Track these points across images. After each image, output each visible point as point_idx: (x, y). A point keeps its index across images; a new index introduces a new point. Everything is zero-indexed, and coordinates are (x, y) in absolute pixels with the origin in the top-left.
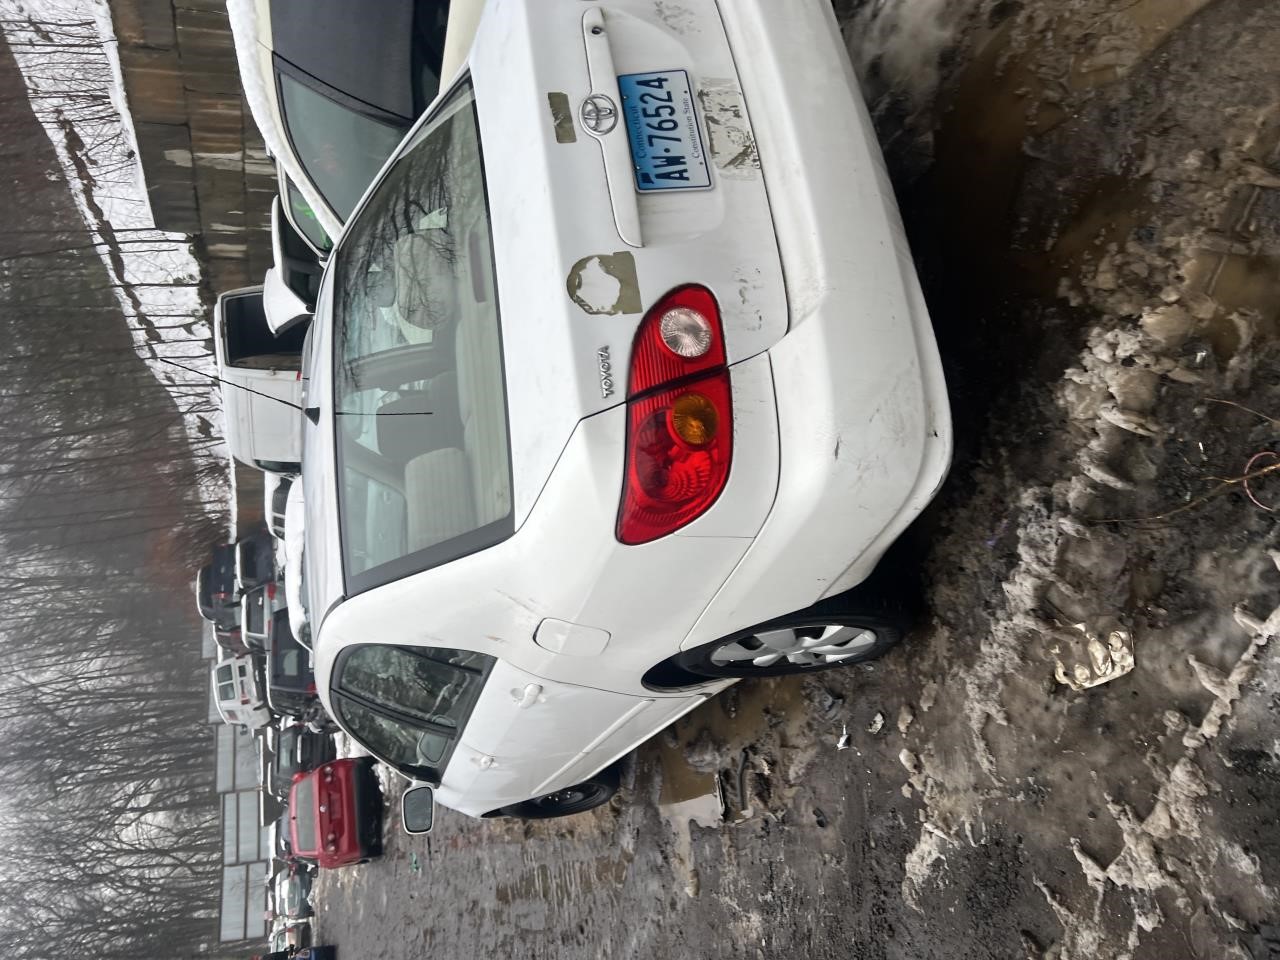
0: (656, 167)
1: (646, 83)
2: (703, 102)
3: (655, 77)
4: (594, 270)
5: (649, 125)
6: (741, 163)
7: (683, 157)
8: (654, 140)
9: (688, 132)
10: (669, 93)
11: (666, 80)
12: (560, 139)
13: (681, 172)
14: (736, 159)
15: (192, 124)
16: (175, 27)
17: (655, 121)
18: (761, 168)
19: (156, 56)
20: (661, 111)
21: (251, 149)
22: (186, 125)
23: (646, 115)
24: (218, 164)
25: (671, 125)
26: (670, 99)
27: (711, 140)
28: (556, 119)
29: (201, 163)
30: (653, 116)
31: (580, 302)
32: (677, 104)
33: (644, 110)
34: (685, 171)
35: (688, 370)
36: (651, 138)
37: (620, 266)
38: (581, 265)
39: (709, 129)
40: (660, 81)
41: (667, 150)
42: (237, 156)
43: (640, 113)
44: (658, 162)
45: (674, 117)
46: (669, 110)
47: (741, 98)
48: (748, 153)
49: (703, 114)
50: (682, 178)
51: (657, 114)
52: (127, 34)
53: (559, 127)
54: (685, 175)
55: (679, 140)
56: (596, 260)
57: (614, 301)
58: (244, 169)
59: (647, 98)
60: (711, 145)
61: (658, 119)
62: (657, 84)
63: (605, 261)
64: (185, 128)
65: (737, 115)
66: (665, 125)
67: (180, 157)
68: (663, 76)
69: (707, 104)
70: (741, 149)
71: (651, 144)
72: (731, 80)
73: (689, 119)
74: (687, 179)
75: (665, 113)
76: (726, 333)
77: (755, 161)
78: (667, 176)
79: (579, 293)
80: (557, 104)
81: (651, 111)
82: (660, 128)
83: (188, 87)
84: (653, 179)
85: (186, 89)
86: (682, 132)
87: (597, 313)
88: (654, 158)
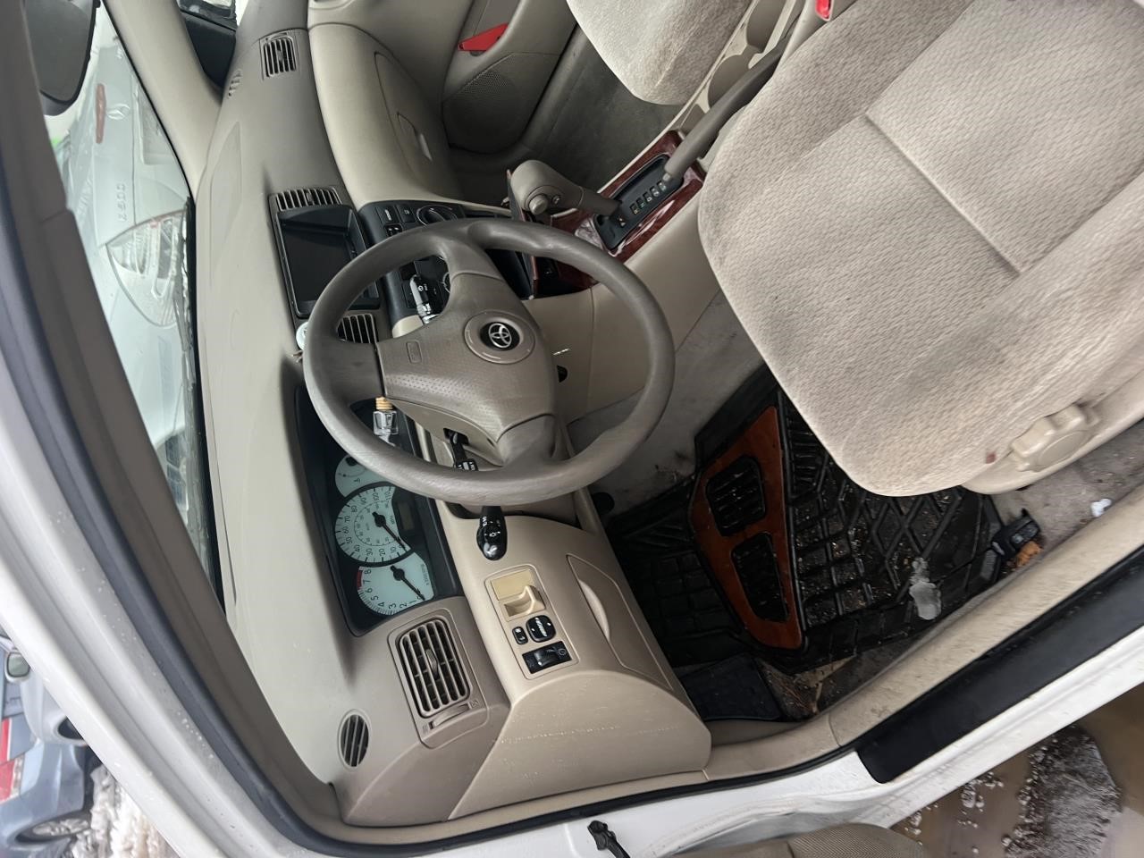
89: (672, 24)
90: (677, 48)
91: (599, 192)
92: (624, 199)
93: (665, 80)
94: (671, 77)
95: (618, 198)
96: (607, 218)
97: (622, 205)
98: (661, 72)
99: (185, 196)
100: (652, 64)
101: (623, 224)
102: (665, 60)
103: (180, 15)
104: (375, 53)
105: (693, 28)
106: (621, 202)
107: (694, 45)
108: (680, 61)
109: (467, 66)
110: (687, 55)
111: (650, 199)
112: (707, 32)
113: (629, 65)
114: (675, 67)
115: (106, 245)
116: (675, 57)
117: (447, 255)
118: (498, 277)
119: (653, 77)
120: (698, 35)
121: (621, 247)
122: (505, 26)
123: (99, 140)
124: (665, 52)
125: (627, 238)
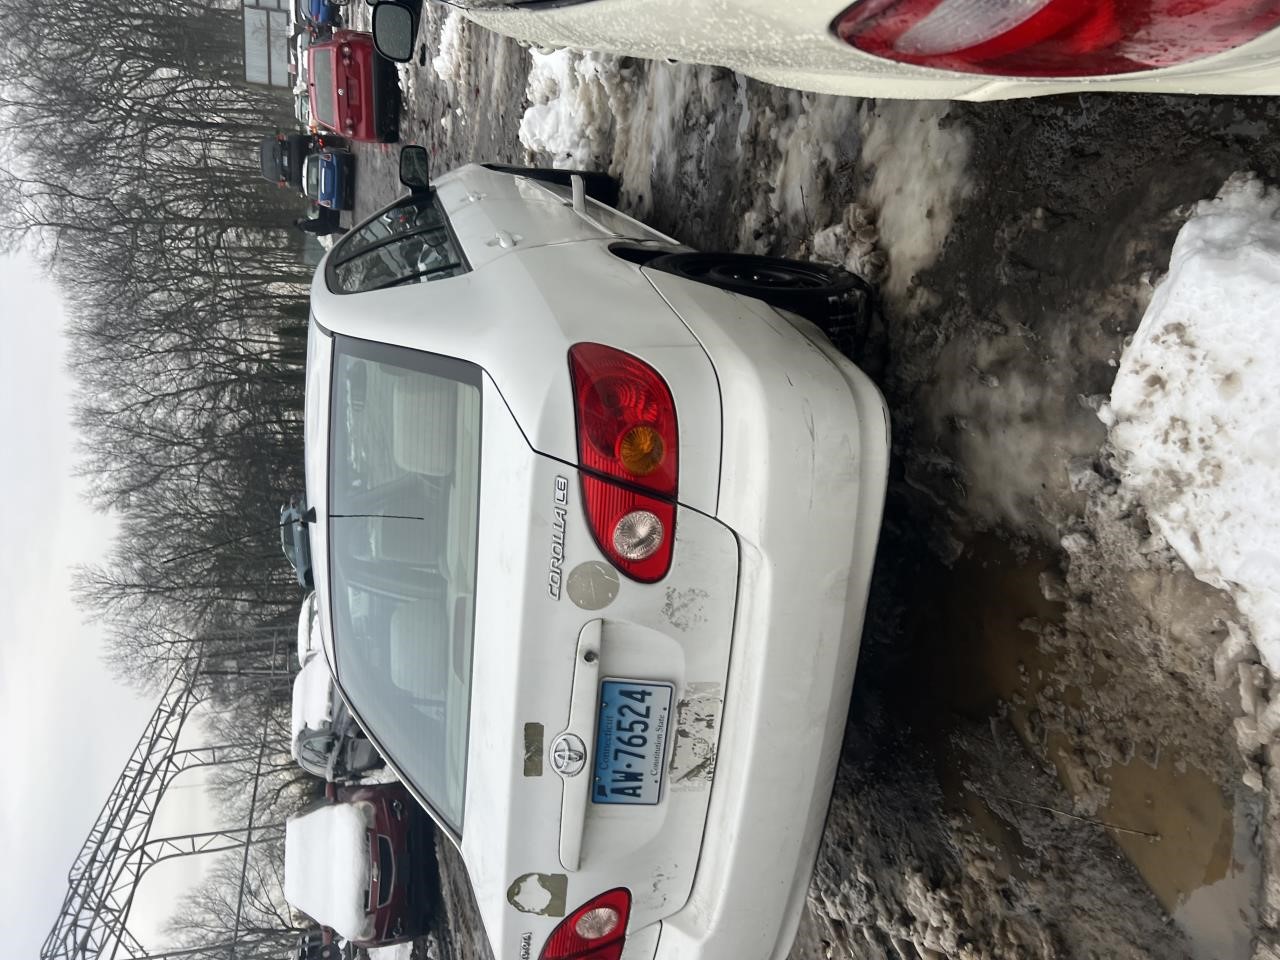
0: (614, 781)
1: (629, 694)
2: (680, 713)
3: (640, 689)
4: (532, 883)
5: (620, 739)
6: (696, 776)
7: (641, 774)
8: (620, 754)
9: (654, 749)
10: (648, 709)
11: (650, 694)
12: (527, 773)
13: (634, 789)
14: (693, 771)
17: (626, 736)
18: (713, 780)
20: (636, 726)
23: (619, 728)
25: (640, 741)
26: (647, 715)
27: (674, 755)
28: (527, 752)
30: (625, 730)
31: (516, 905)
32: (653, 721)
33: (619, 723)
34: (640, 788)
35: (591, 946)
36: (618, 751)
37: (556, 885)
38: (523, 878)
39: (676, 743)
40: (644, 694)
41: (629, 766)
43: (614, 725)
44: (618, 776)
45: (645, 734)
46: (642, 726)
47: (721, 706)
48: (707, 766)
49: (675, 727)
50: (635, 794)
51: (631, 729)
53: (528, 761)
54: (638, 791)
55: (643, 757)
56: (537, 877)
57: (544, 907)
59: (626, 711)
60: (673, 761)
61: (630, 734)
62: (639, 696)
63: (544, 880)
65: (710, 726)
66: (635, 741)
68: (648, 689)
69: (683, 715)
70: (700, 761)
71: (616, 758)
72: (719, 684)
73: (659, 737)
74: (639, 796)
75: (638, 728)
76: (631, 916)
77: (709, 773)
78: (621, 791)
79: (516, 898)
80: (532, 735)
81: (626, 724)
82: (629, 743)
84: (608, 791)
86: (648, 750)
87: (529, 911)
88: (615, 772)
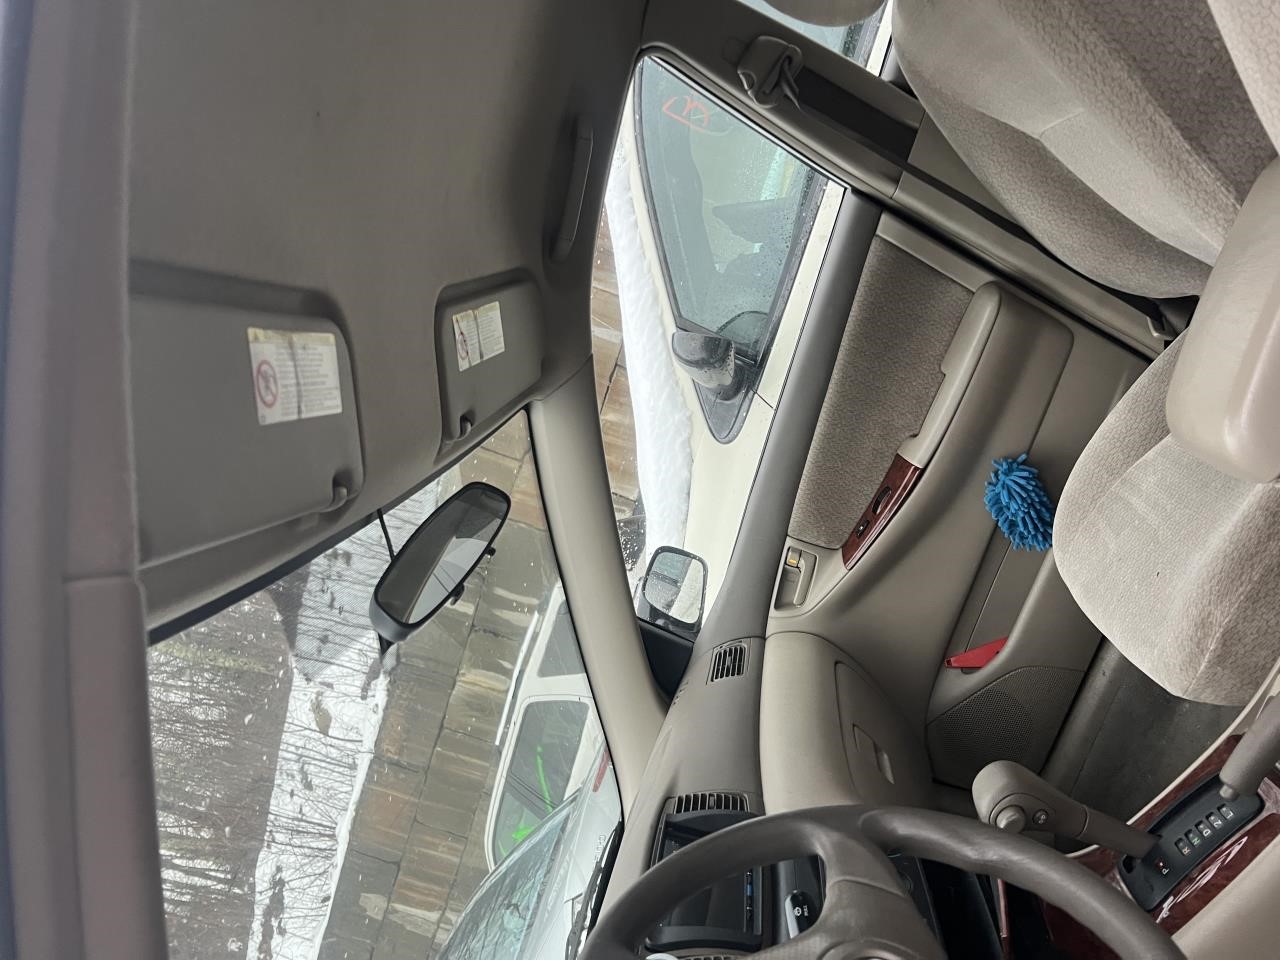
15: (403, 864)
16: (434, 747)
19: (402, 776)
21: (452, 910)
22: (398, 864)
24: (410, 923)
29: (393, 918)
42: (434, 916)
52: (385, 747)
58: (434, 936)
64: (394, 867)
67: (374, 904)
83: (419, 818)
85: (415, 820)
89: (1207, 588)
90: (1221, 618)
91: (1129, 823)
92: (1166, 832)
93: (1212, 664)
94: (1220, 659)
95: (1155, 831)
96: (1139, 861)
97: (1162, 841)
98: (1202, 651)
99: (618, 818)
100: (1185, 643)
101: (1165, 871)
102: (1206, 635)
103: (636, 623)
104: (836, 663)
105: (1241, 590)
106: (1160, 836)
107: (1249, 612)
108: (1229, 638)
109: (957, 685)
110: (1240, 627)
111: (1207, 832)
112: (1267, 595)
113: (1156, 652)
114: (1224, 645)
115: (573, 900)
116: (1221, 630)
117: (826, 853)
118: (900, 894)
119: (1192, 661)
120: (1253, 599)
121: (1166, 906)
122: (1006, 639)
123: (596, 789)
124: (1203, 624)
125: (1175, 892)
